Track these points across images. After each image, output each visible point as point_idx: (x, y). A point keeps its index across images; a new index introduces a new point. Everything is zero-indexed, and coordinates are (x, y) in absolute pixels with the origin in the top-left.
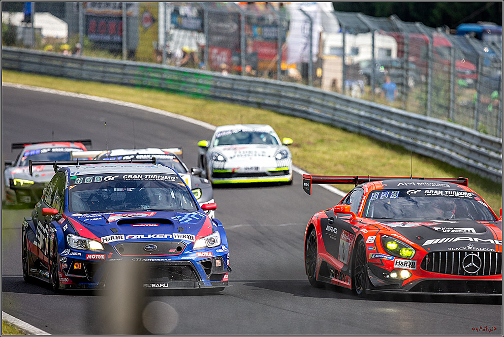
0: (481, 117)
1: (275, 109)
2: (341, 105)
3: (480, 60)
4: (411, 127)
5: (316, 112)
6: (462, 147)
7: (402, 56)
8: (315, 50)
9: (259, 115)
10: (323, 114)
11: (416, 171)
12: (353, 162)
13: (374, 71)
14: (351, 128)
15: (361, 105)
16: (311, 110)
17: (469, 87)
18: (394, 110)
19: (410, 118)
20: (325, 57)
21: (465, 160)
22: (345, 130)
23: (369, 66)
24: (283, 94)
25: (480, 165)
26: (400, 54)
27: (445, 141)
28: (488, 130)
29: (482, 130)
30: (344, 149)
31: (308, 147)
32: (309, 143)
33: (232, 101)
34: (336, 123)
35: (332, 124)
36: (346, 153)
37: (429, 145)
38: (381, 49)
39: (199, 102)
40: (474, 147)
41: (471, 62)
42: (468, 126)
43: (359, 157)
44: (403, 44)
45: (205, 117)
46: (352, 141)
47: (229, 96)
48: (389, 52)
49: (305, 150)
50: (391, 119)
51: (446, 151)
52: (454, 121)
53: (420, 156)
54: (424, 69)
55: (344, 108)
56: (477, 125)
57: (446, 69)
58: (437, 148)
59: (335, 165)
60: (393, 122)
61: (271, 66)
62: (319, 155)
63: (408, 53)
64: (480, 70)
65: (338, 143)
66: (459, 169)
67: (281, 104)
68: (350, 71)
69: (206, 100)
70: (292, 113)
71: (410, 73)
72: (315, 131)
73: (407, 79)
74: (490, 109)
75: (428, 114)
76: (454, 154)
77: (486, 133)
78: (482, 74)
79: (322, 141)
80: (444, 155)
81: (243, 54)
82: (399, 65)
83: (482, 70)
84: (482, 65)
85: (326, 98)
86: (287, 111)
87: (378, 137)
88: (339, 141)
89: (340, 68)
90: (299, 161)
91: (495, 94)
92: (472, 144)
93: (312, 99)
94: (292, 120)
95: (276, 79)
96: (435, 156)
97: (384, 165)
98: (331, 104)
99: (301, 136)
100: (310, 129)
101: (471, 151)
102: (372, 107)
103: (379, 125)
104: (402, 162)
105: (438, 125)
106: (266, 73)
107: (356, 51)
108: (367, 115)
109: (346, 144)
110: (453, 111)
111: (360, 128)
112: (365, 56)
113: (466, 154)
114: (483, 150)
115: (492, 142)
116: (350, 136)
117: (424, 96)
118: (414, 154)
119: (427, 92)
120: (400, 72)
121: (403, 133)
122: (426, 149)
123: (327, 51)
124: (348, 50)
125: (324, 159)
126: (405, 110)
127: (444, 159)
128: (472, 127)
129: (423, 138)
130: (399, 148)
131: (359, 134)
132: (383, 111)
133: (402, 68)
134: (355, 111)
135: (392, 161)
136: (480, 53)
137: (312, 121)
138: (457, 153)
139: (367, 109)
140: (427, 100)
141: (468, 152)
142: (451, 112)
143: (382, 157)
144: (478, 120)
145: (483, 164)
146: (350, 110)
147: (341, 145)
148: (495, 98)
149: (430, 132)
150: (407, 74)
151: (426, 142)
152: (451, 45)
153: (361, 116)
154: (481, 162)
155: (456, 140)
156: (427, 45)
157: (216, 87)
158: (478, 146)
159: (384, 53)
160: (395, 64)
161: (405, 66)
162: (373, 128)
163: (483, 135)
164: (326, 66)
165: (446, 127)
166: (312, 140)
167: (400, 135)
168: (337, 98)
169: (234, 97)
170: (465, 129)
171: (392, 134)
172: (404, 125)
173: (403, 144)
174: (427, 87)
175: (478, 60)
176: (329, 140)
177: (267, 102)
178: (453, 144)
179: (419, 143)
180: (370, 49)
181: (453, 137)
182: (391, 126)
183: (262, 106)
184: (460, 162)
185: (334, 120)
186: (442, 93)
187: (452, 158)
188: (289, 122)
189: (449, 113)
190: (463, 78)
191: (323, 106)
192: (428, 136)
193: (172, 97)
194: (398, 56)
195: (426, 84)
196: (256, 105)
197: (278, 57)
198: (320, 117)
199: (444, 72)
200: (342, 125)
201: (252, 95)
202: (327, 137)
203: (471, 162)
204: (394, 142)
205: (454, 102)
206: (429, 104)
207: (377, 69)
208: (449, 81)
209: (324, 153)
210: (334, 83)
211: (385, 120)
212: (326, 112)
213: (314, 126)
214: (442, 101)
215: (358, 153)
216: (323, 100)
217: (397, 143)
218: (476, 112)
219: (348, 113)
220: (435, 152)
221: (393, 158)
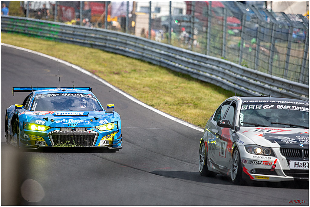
0: (244, 56)
1: (102, 48)
2: (148, 46)
3: (244, 17)
4: (196, 62)
5: (131, 51)
6: (231, 76)
7: (190, 14)
8: (131, 9)
9: (92, 53)
10: (135, 52)
11: (199, 92)
12: (155, 85)
13: (171, 23)
14: (154, 62)
15: (162, 46)
16: (127, 49)
17: (236, 35)
18: (184, 50)
19: (195, 56)
20: (137, 14)
21: (233, 85)
22: (150, 63)
23: (167, 20)
24: (108, 38)
25: (243, 88)
26: (189, 12)
27: (219, 72)
28: (249, 65)
29: (244, 65)
30: (150, 76)
31: (125, 75)
32: (126, 72)
33: (74, 42)
34: (144, 59)
35: (142, 59)
36: (152, 79)
37: (208, 75)
38: (176, 8)
39: (51, 43)
40: (239, 76)
41: (238, 18)
42: (234, 62)
43: (160, 82)
44: (191, 5)
45: (55, 54)
46: (155, 71)
47: (71, 39)
48: (181, 10)
49: (123, 77)
50: (182, 56)
51: (219, 78)
52: (224, 58)
53: (202, 82)
54: (205, 23)
55: (150, 48)
56: (241, 61)
57: (220, 22)
58: (214, 76)
59: (144, 87)
60: (184, 59)
61: (100, 19)
62: (133, 80)
63: (194, 11)
64: (243, 24)
65: (146, 72)
66: (228, 91)
67: (107, 45)
68: (154, 23)
69: (56, 41)
70: (115, 51)
71: (195, 25)
72: (130, 64)
73: (193, 29)
74: (250, 50)
75: (208, 53)
76: (225, 81)
77: (247, 67)
78: (244, 26)
79: (135, 70)
80: (218, 81)
81: (81, 10)
82: (188, 20)
83: (245, 23)
84: (245, 21)
85: (138, 41)
86: (111, 50)
87: (173, 69)
88: (146, 71)
89: (147, 21)
90: (119, 84)
91: (254, 40)
92: (237, 74)
93: (128, 42)
94: (114, 56)
95: (103, 28)
96: (212, 82)
97: (177, 88)
98: (141, 46)
99: (121, 67)
100: (126, 62)
101: (237, 79)
102: (169, 48)
103: (174, 60)
104: (189, 86)
105: (214, 60)
106: (97, 24)
107: (158, 10)
108: (166, 53)
109: (151, 73)
110: (225, 51)
111: (160, 62)
112: (164, 13)
113: (233, 81)
114: (245, 78)
115: (251, 73)
116: (154, 68)
117: (204, 41)
118: (197, 80)
119: (207, 38)
120: (189, 24)
121: (190, 66)
122: (206, 77)
123: (138, 9)
124: (153, 9)
125: (136, 83)
126: (191, 50)
127: (218, 84)
128: (237, 62)
129: (204, 70)
130: (187, 76)
131: (160, 66)
132: (177, 50)
133: (190, 22)
134: (158, 51)
135: (182, 85)
136: (244, 12)
137: (128, 57)
138: (227, 80)
139: (166, 50)
140: (207, 44)
141: (235, 79)
142: (223, 52)
143: (176, 82)
144: (241, 58)
145: (245, 88)
146: (154, 50)
147: (147, 74)
148: (254, 43)
149: (208, 65)
150: (193, 26)
151: (206, 72)
152: (224, 6)
153: (161, 54)
154: (243, 87)
155: (227, 71)
156: (208, 6)
157: (63, 33)
158: (241, 76)
159: (178, 11)
160: (185, 19)
161: (192, 20)
162: (170, 63)
163: (245, 68)
164: (138, 20)
165: (220, 62)
166: (127, 70)
167: (188, 67)
168: (145, 41)
169: (75, 40)
170: (233, 64)
171: (183, 67)
172: (191, 61)
173: (190, 74)
174: (207, 35)
175: (242, 17)
176: (140, 70)
177: (97, 43)
178: (225, 74)
179: (201, 73)
180: (168, 9)
181: (225, 69)
182: (182, 61)
183: (94, 46)
184: (229, 86)
185: (143, 56)
186: (218, 39)
187: (223, 83)
188: (112, 57)
189: (222, 52)
190: (232, 29)
191: (135, 47)
192: (207, 68)
193: (32, 40)
194: (187, 13)
195: (206, 32)
196: (90, 46)
197: (105, 13)
198: (134, 54)
199: (218, 24)
200: (149, 60)
201: (87, 39)
202: (138, 68)
203: (236, 86)
204: (184, 72)
205: (225, 45)
206: (208, 46)
207: (173, 22)
208: (223, 31)
209: (136, 79)
210: (143, 31)
211: (178, 57)
212: (137, 51)
213: (130, 60)
214: (217, 45)
215: (160, 79)
216: (136, 43)
217: (186, 73)
218: (240, 52)
219: (153, 52)
220: (212, 79)
221: (183, 83)
